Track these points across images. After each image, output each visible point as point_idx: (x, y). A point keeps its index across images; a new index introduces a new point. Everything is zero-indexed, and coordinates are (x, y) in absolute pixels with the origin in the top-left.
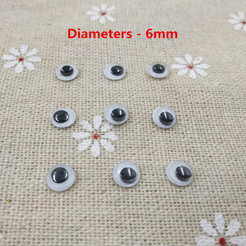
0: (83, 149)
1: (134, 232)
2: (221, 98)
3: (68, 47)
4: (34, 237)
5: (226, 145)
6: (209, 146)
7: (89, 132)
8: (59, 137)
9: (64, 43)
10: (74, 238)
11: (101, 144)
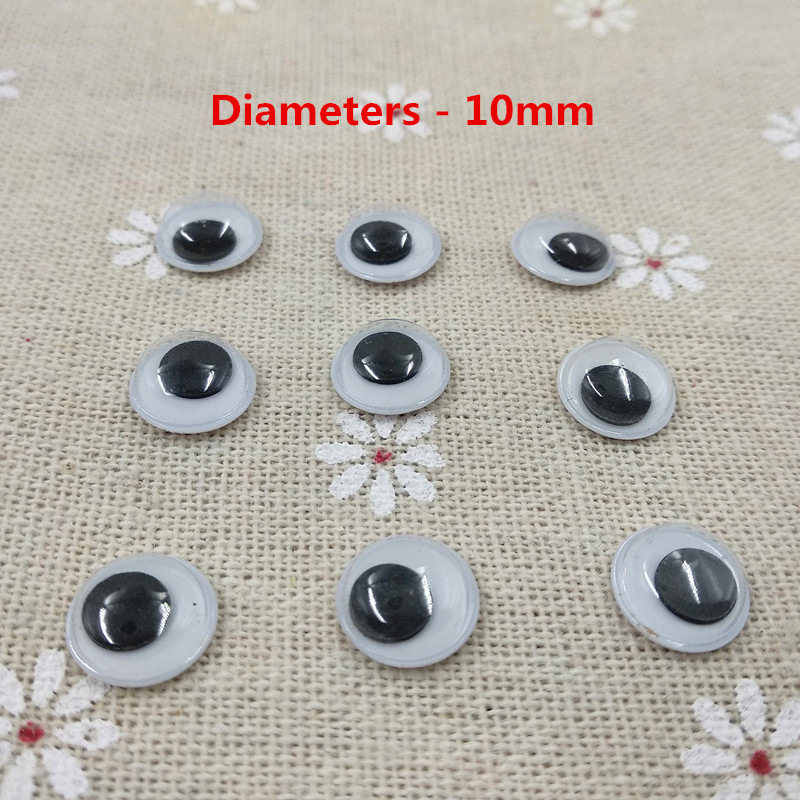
0: (345, 494)
1: (498, 729)
2: (743, 354)
3: (296, 210)
4: (211, 738)
5: (766, 486)
6: (716, 488)
7: (363, 444)
8: (275, 459)
9: (284, 200)
10: (326, 741)
11: (396, 478)
